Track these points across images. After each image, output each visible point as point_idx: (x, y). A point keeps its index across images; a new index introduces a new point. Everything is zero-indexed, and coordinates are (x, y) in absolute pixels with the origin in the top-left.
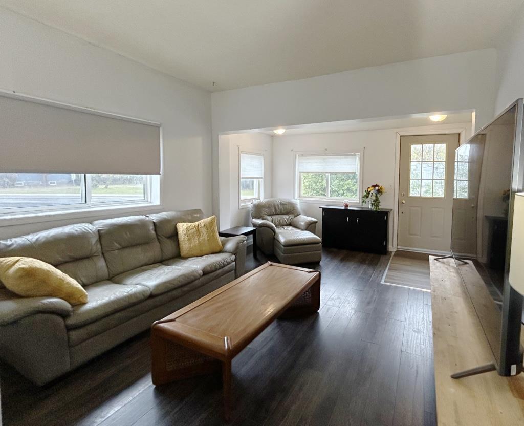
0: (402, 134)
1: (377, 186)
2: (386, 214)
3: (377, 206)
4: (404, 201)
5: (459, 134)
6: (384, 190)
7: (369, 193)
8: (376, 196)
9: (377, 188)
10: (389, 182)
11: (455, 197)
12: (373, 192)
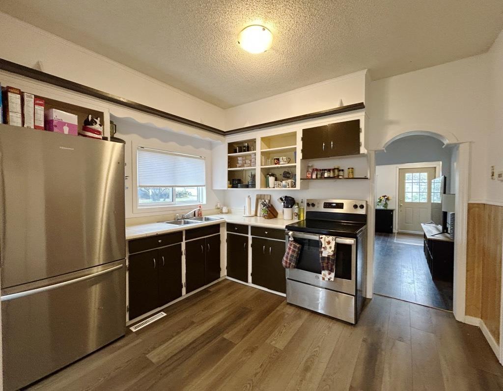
0: (400, 168)
1: (386, 196)
2: (392, 211)
3: (386, 207)
4: (402, 205)
5: (435, 168)
6: (390, 198)
7: (381, 200)
8: (386, 201)
9: (386, 197)
10: (393, 194)
11: (432, 202)
12: (383, 199)
